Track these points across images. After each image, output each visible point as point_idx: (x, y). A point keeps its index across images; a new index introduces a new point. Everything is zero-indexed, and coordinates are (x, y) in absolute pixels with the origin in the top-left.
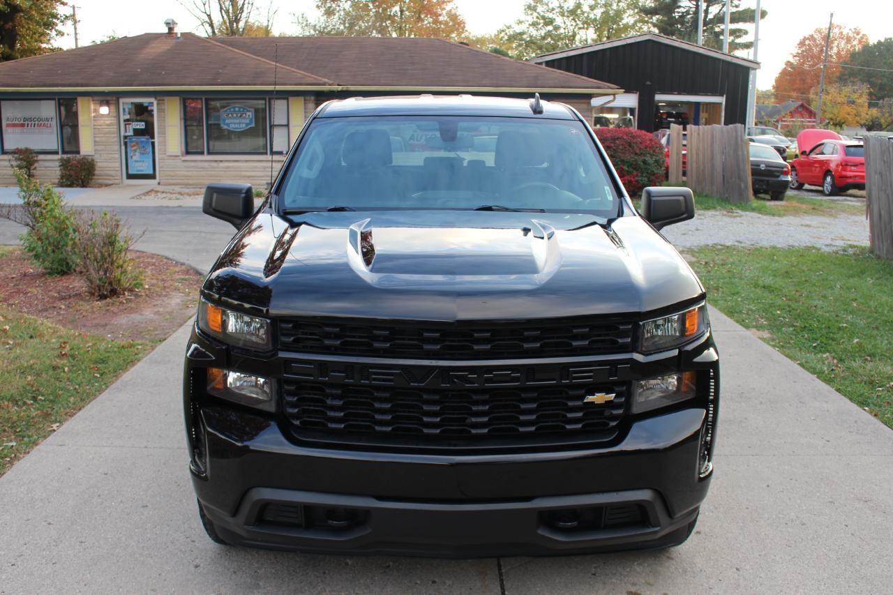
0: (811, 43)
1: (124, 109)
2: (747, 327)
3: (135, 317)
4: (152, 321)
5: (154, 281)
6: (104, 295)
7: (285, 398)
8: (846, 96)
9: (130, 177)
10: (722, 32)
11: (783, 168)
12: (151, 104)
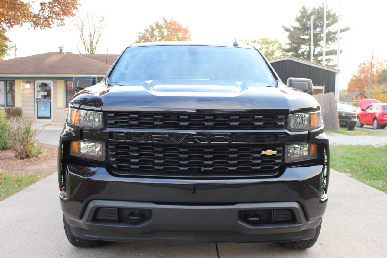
0: (364, 66)
1: (37, 86)
2: (340, 172)
3: (38, 167)
4: (45, 168)
5: (48, 154)
6: (23, 157)
7: (109, 153)
8: (381, 90)
9: (39, 118)
10: (322, 60)
11: (353, 115)
12: (50, 83)
